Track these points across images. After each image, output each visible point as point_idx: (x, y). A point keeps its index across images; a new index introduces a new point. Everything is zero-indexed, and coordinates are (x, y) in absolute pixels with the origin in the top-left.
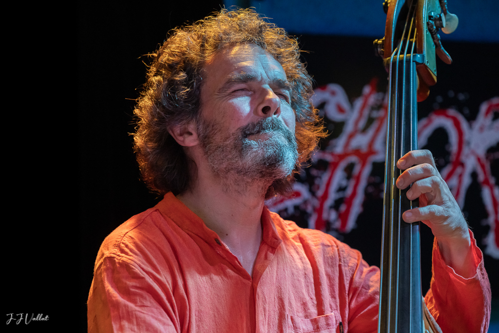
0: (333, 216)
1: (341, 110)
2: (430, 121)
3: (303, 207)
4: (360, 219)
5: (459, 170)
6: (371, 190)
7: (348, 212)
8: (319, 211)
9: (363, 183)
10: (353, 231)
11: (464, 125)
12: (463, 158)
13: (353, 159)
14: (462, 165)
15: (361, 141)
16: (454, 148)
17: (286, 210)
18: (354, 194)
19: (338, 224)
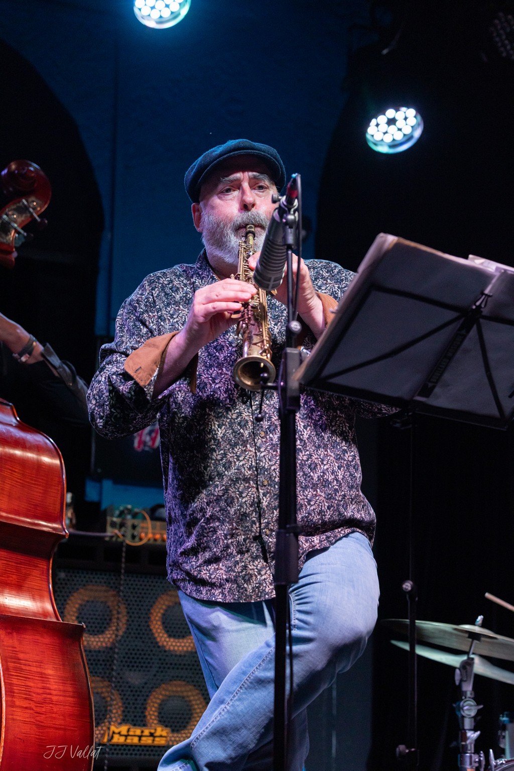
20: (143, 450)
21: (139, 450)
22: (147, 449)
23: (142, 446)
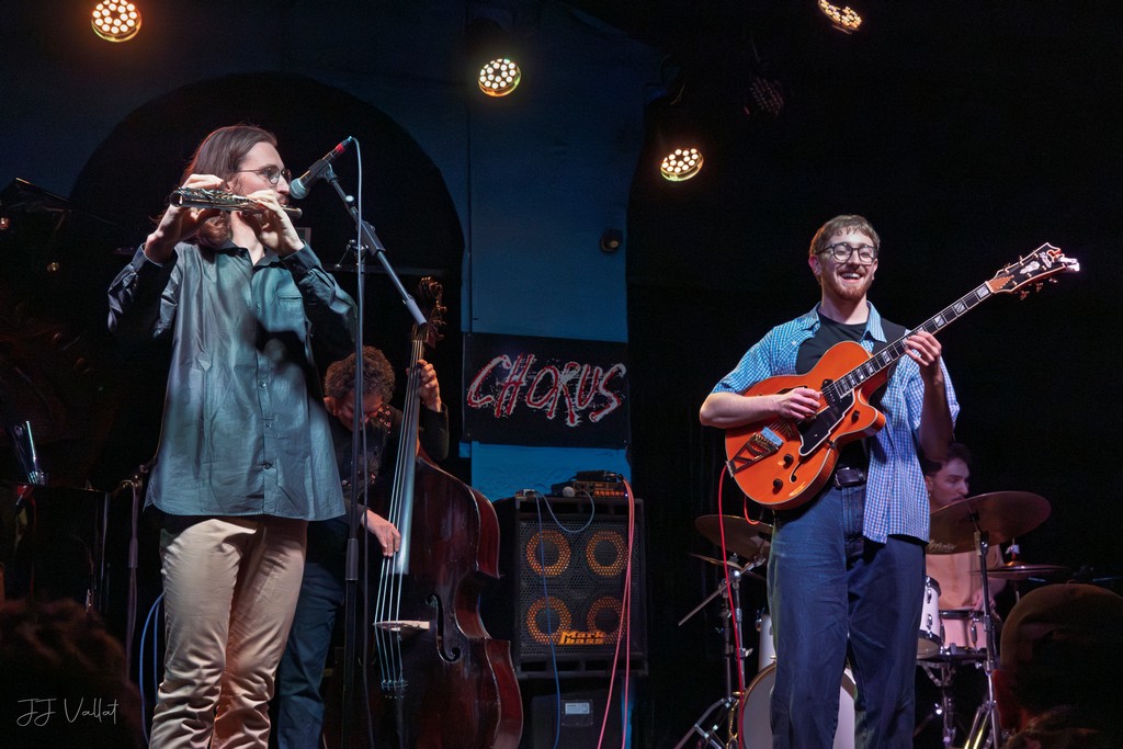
0: (504, 408)
1: (508, 365)
2: (544, 370)
3: (492, 404)
4: (515, 409)
6: (519, 397)
7: (510, 407)
8: (499, 406)
9: (517, 395)
10: (512, 414)
11: (558, 372)
14: (557, 388)
15: (516, 378)
16: (554, 382)
17: (485, 405)
18: (513, 400)
19: (506, 412)
20: (501, 417)
21: (498, 417)
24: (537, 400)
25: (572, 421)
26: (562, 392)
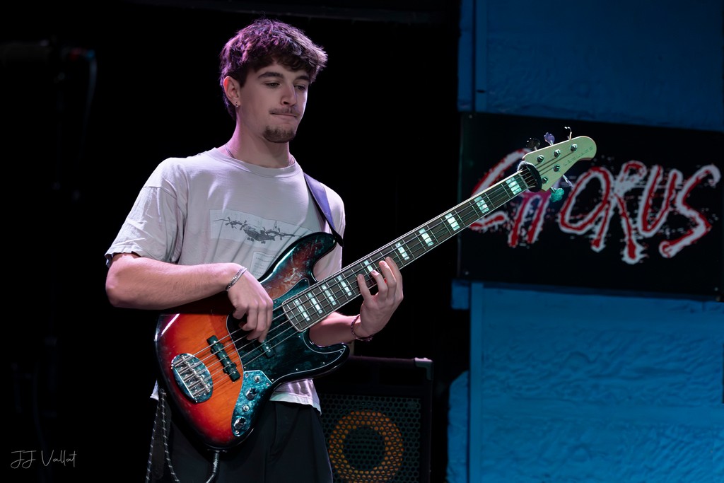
0: (524, 233)
2: (589, 174)
3: (504, 226)
4: (541, 234)
5: (606, 206)
6: (548, 216)
7: (533, 230)
8: (515, 229)
9: (544, 212)
10: (536, 242)
11: (611, 177)
12: (609, 199)
13: (538, 196)
14: (609, 203)
16: (604, 192)
17: (494, 227)
18: (538, 219)
19: (527, 238)
20: (518, 246)
21: (514, 247)
22: (522, 245)
23: (517, 243)
24: (575, 221)
25: (632, 255)
26: (616, 209)
